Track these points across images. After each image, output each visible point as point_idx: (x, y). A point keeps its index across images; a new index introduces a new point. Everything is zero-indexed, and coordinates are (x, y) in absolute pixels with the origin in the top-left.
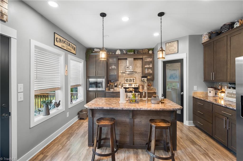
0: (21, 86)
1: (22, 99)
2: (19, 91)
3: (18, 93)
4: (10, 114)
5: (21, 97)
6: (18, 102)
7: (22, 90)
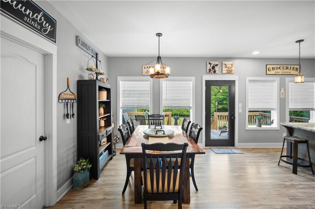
0: (240, 104)
1: (241, 112)
2: (240, 107)
3: (239, 108)
4: (235, 118)
5: (241, 111)
6: (239, 113)
7: (241, 107)
